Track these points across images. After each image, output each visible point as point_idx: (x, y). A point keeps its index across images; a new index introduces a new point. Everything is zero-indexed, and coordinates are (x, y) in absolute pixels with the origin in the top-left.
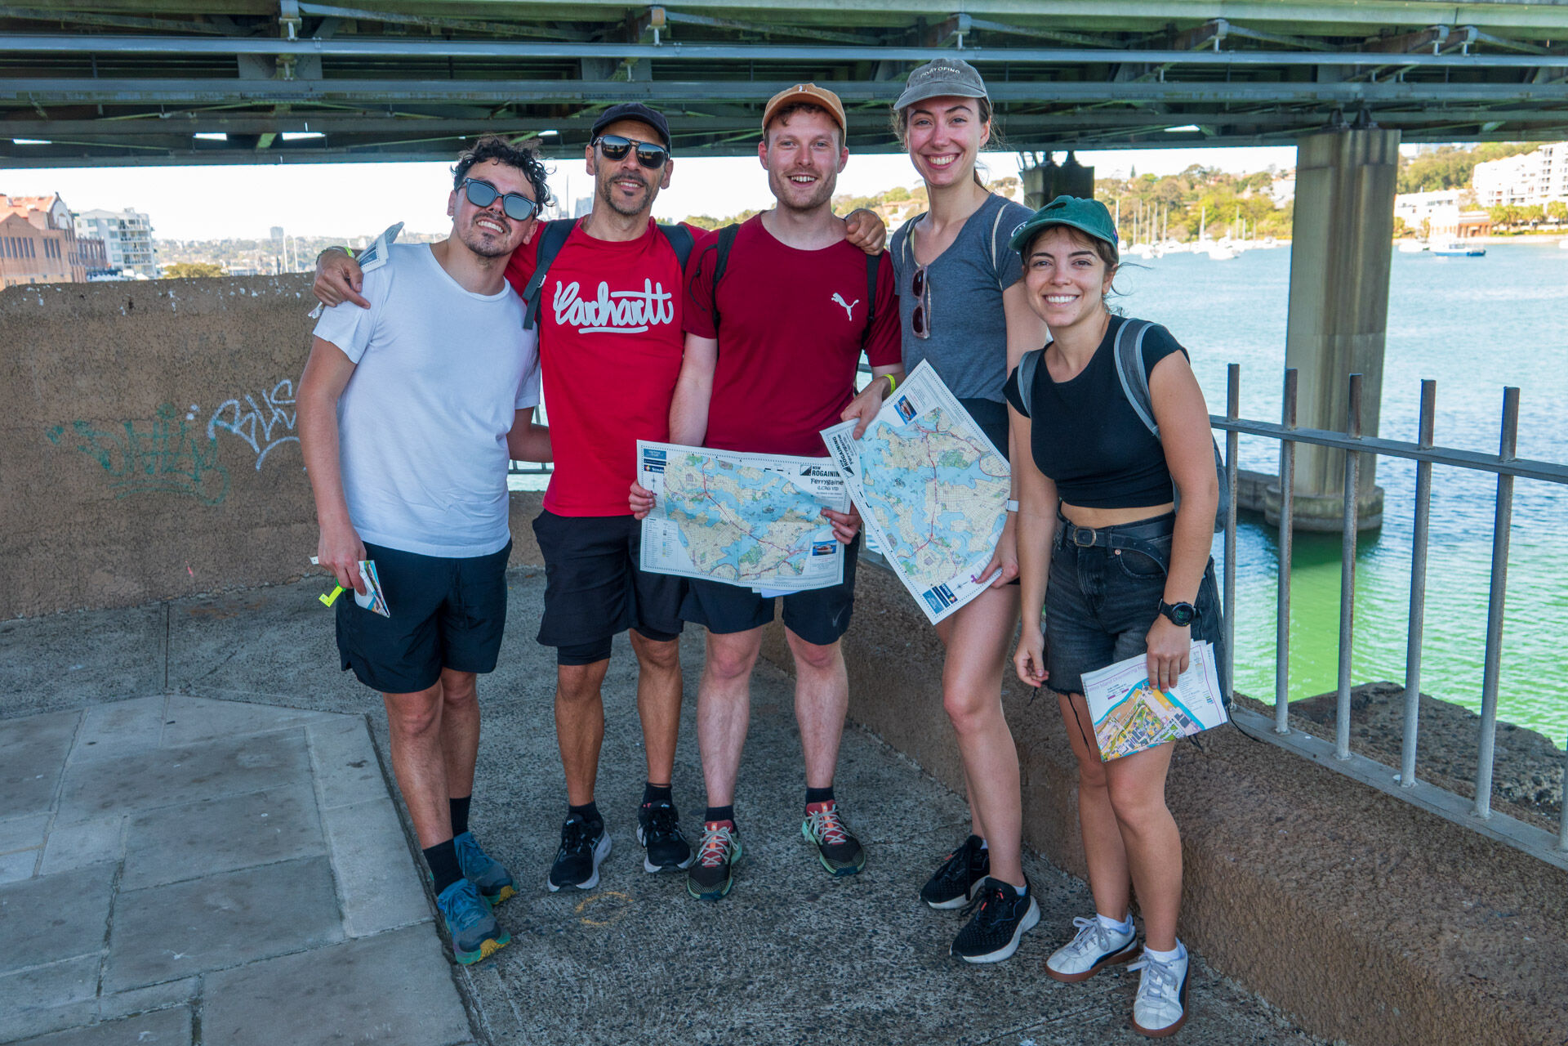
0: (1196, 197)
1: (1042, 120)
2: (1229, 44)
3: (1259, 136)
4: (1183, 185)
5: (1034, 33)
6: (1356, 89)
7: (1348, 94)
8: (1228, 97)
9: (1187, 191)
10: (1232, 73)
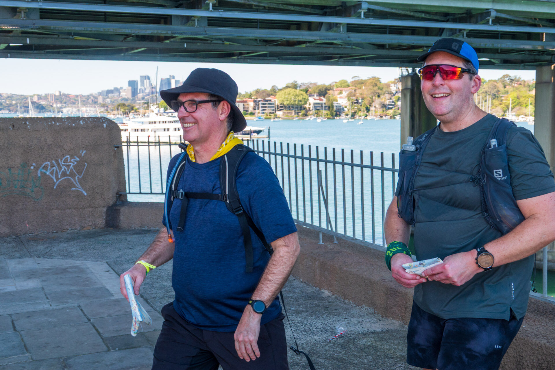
0: (507, 92)
1: (406, 53)
2: (498, 21)
3: (523, 64)
4: (500, 86)
5: (400, 12)
8: (499, 46)
9: (501, 88)
10: (501, 34)
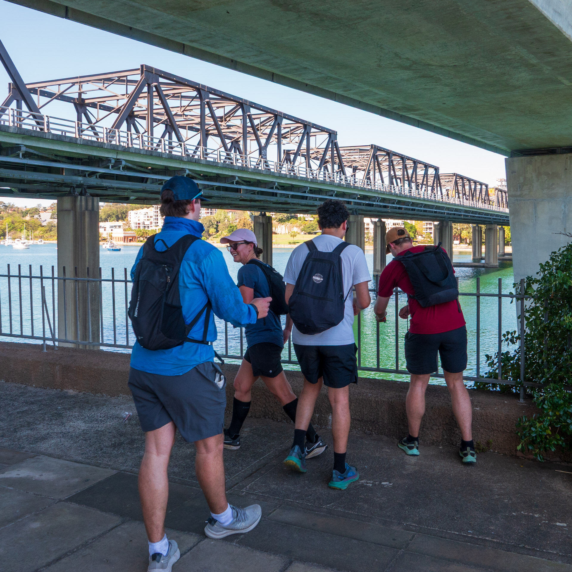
6: (80, 179)
7: (77, 180)
8: (26, 177)
10: (27, 167)
